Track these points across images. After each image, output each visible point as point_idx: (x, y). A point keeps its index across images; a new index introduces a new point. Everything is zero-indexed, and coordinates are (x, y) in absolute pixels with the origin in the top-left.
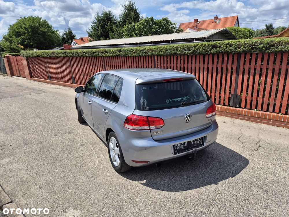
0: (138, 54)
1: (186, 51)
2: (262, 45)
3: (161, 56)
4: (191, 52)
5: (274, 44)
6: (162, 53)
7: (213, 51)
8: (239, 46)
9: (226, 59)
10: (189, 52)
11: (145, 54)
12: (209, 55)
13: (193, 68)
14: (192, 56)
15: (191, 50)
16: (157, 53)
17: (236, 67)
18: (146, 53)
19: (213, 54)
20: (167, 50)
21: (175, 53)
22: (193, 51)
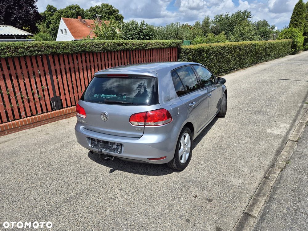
0: (23, 53)
1: (95, 48)
2: (144, 45)
3: (63, 54)
4: (101, 49)
5: (148, 44)
6: (67, 51)
7: (119, 48)
8: (133, 45)
9: (122, 54)
10: (99, 49)
11: (36, 52)
12: (114, 52)
13: (100, 65)
14: (100, 53)
15: (100, 48)
16: (59, 51)
17: (129, 61)
18: (39, 51)
19: (117, 51)
20: (74, 47)
21: (84, 51)
22: (103, 48)
